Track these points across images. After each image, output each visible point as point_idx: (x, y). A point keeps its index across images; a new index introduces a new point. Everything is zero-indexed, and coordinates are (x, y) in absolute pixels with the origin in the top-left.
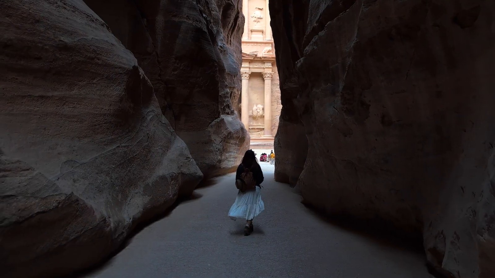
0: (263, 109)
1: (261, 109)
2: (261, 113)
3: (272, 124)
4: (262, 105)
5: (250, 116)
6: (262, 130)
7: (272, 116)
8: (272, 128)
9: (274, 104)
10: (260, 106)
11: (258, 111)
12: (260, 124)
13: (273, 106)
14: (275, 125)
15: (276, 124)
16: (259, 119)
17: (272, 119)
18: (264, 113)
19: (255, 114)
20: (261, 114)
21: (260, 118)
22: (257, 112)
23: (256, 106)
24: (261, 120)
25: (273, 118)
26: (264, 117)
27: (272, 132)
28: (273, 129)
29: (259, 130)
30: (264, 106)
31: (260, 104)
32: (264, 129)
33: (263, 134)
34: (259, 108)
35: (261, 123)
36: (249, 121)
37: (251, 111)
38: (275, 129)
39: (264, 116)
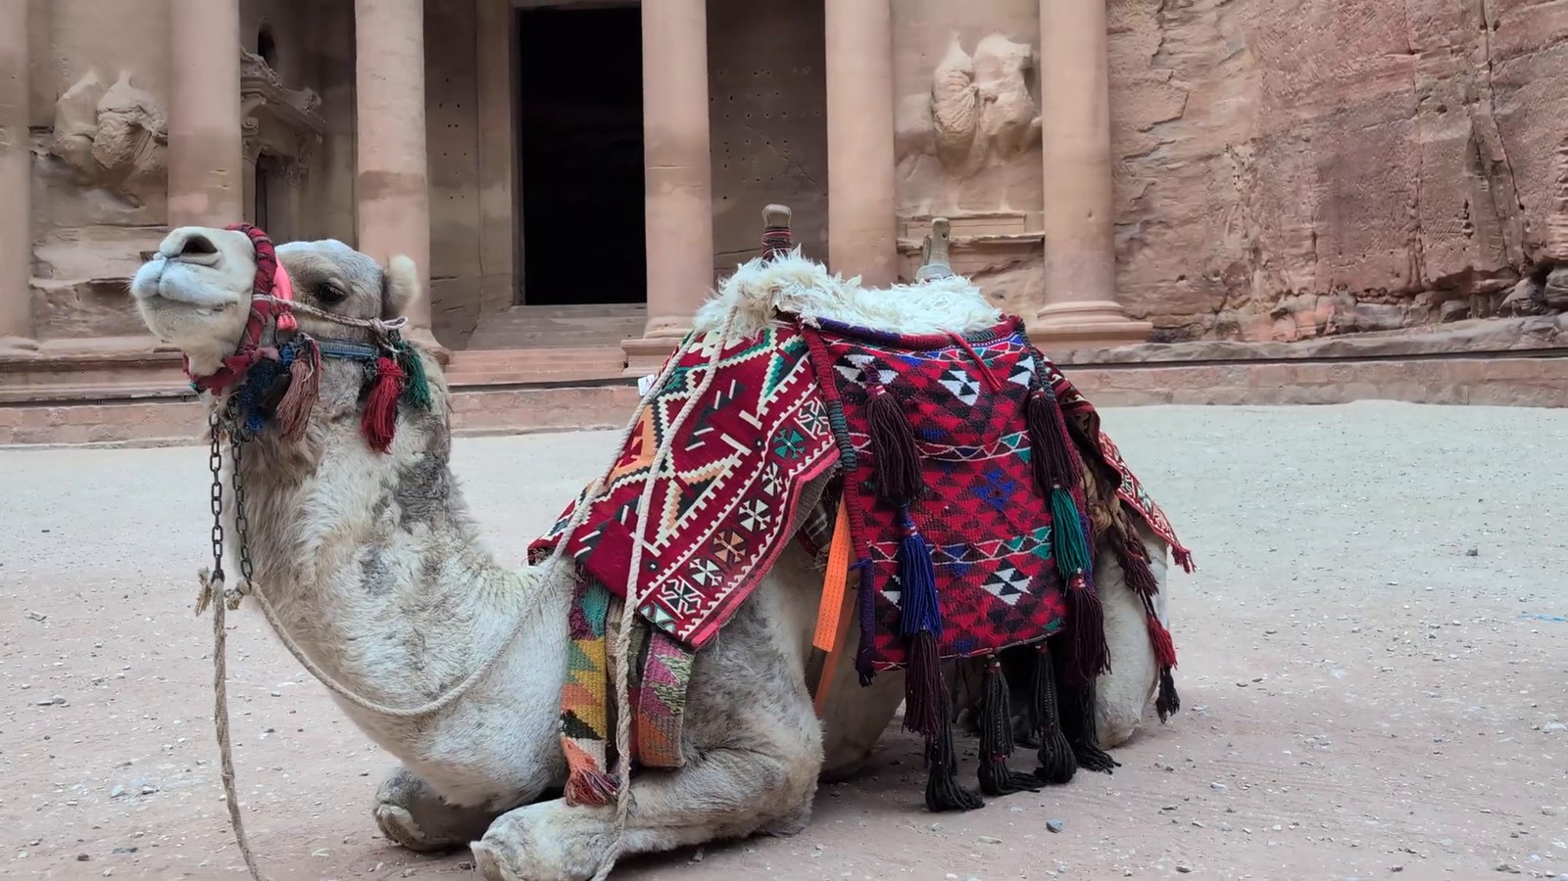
0: (1031, 73)
1: (1013, 70)
2: (1010, 100)
3: (1115, 195)
4: (1014, 40)
5: (907, 147)
6: (1022, 257)
7: (1115, 130)
8: (1120, 240)
9: (1127, 21)
10: (1004, 50)
11: (986, 85)
12: (1005, 209)
13: (1120, 42)
14: (1146, 210)
15: (1157, 205)
16: (994, 161)
17: (1113, 155)
18: (1039, 107)
19: (954, 115)
20: (1012, 114)
21: (1007, 157)
22: (972, 100)
23: (969, 48)
24: (1008, 174)
25: (1127, 149)
26: (1037, 142)
27: (1117, 273)
28: (1129, 252)
29: (999, 260)
30: (1036, 42)
31: (1002, 31)
32: (1037, 247)
33: (1032, 297)
34: (991, 59)
35: (1011, 201)
36: (900, 191)
37: (922, 99)
38: (1144, 244)
39: (1039, 131)
